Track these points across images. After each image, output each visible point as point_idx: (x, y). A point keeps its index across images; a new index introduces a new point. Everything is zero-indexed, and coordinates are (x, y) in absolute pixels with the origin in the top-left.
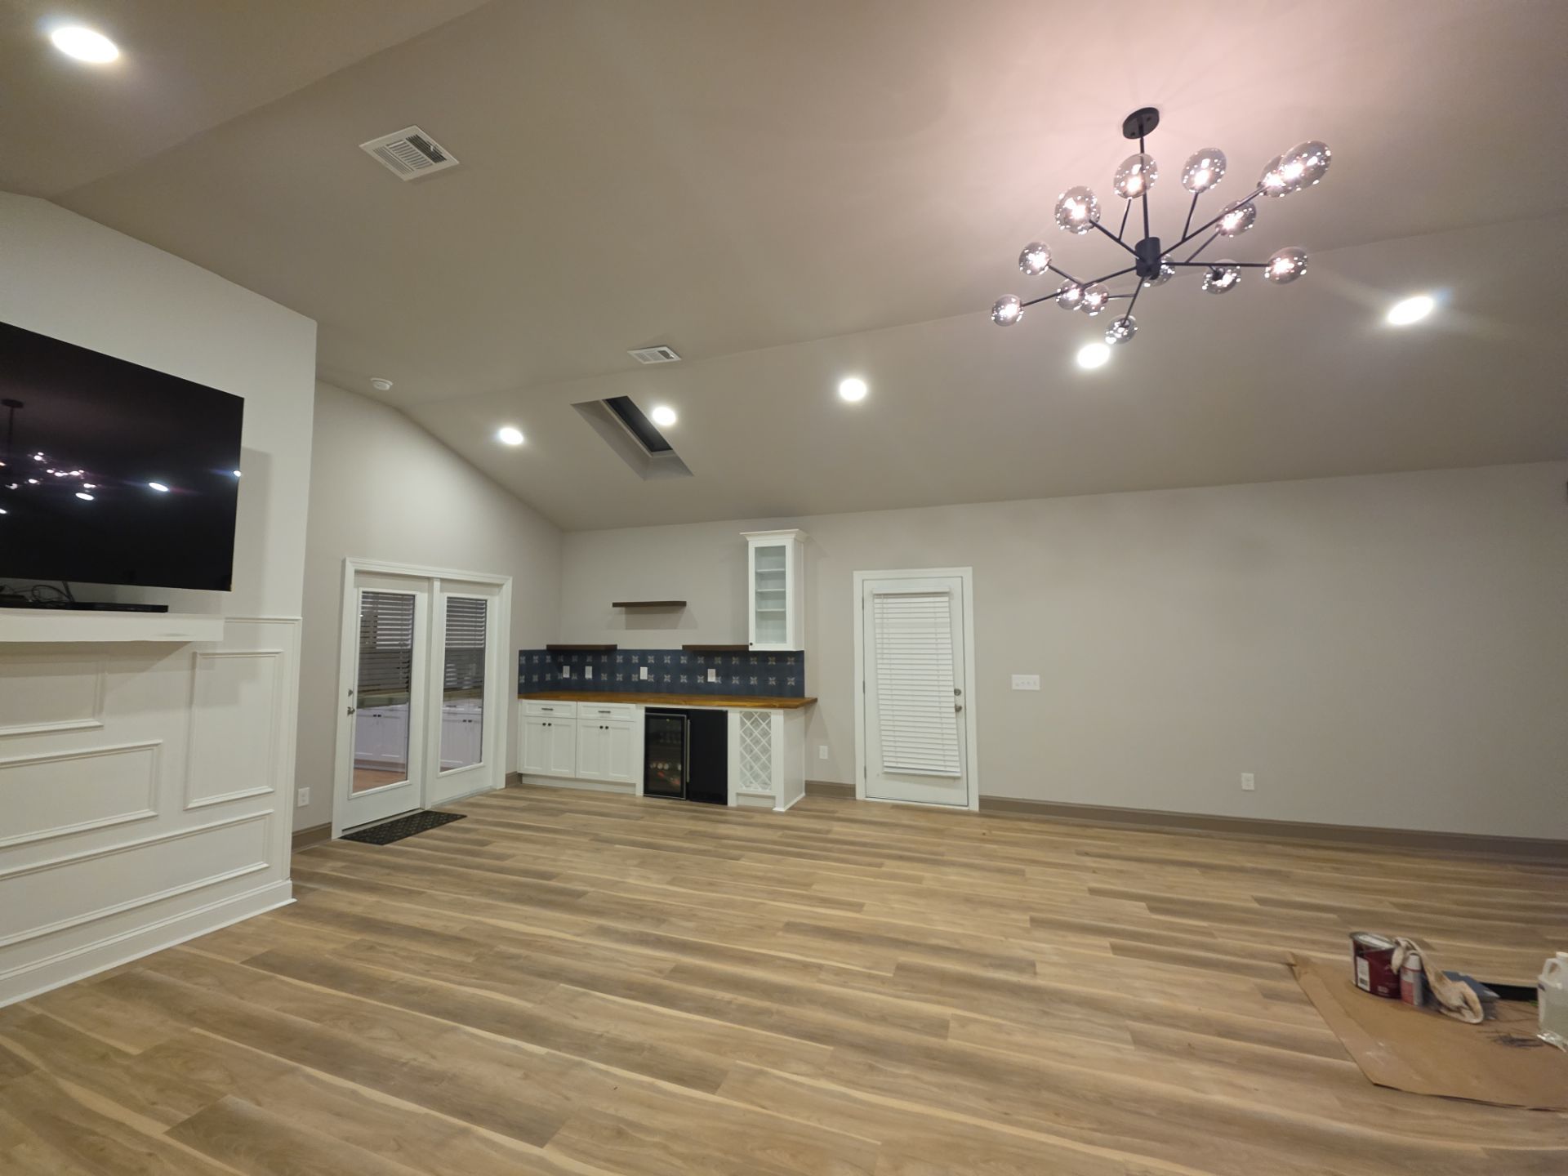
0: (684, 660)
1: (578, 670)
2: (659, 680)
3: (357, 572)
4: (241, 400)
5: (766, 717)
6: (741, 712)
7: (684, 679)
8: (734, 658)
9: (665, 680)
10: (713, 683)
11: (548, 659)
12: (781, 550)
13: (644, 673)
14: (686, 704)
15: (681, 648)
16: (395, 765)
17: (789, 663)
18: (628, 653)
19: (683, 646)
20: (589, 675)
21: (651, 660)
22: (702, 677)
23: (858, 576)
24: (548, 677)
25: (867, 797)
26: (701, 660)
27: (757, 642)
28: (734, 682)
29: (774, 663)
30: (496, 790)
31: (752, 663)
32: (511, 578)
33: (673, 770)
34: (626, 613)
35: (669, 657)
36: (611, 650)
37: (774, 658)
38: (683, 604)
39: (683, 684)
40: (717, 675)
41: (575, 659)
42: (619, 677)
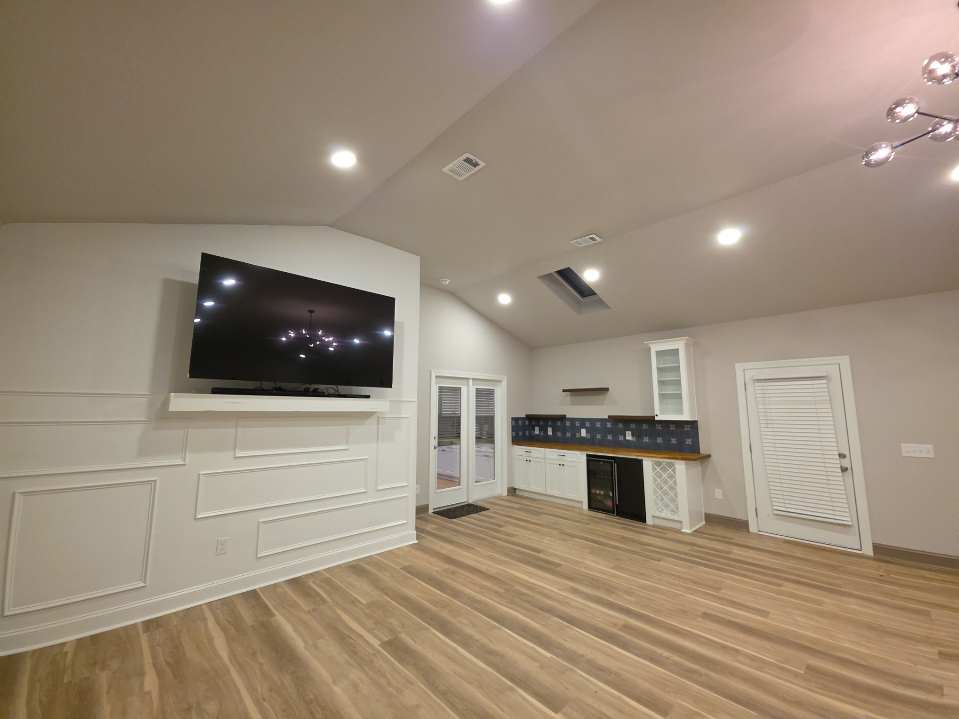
0: (609, 425)
1: (544, 429)
2: (593, 438)
3: (436, 377)
4: (394, 299)
5: (671, 465)
6: (652, 461)
7: (610, 437)
8: (644, 425)
9: (598, 437)
10: (630, 440)
11: (527, 423)
12: (675, 352)
13: (583, 432)
14: (613, 454)
15: (607, 417)
16: (453, 477)
17: (686, 429)
18: (573, 420)
19: (609, 416)
20: (550, 433)
21: (588, 424)
22: (623, 436)
23: (739, 367)
24: (527, 433)
25: (759, 531)
26: (621, 426)
27: (661, 413)
28: (645, 440)
29: (674, 429)
30: (502, 496)
31: (657, 428)
32: (506, 377)
33: (606, 495)
34: (571, 396)
35: (599, 423)
36: (562, 418)
37: (674, 425)
38: (607, 389)
39: (610, 440)
40: (633, 435)
41: (541, 423)
42: (568, 435)
